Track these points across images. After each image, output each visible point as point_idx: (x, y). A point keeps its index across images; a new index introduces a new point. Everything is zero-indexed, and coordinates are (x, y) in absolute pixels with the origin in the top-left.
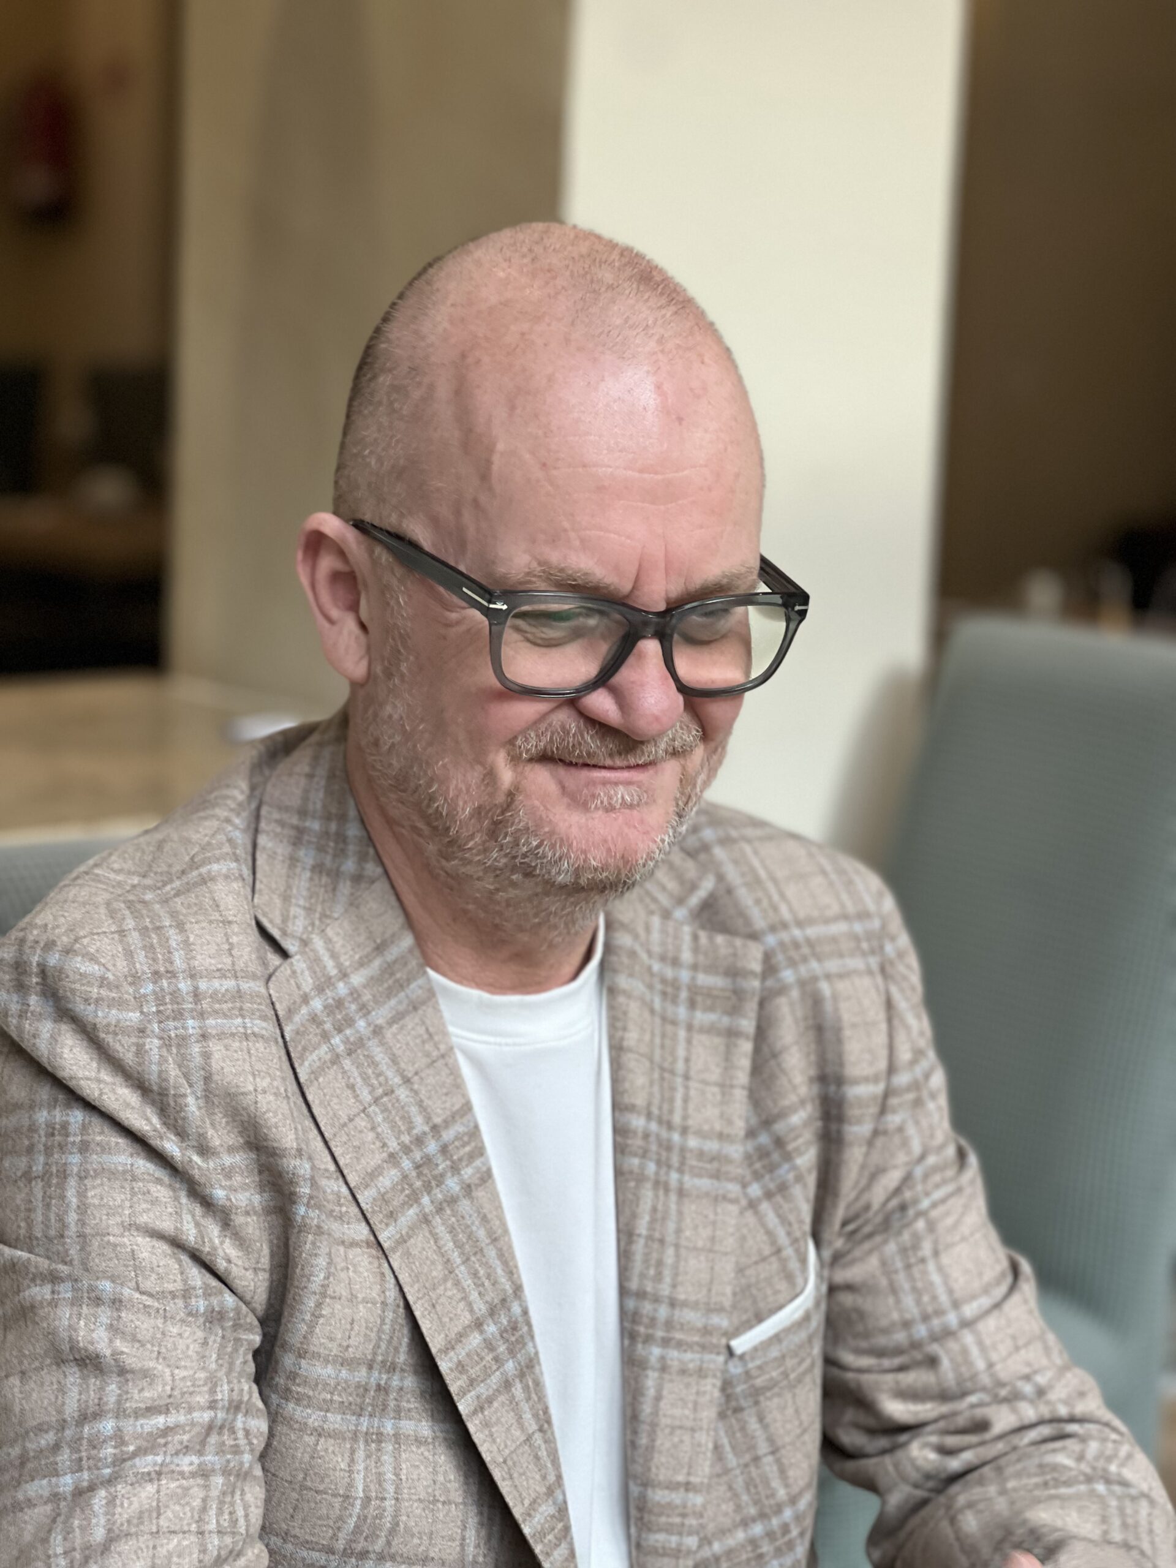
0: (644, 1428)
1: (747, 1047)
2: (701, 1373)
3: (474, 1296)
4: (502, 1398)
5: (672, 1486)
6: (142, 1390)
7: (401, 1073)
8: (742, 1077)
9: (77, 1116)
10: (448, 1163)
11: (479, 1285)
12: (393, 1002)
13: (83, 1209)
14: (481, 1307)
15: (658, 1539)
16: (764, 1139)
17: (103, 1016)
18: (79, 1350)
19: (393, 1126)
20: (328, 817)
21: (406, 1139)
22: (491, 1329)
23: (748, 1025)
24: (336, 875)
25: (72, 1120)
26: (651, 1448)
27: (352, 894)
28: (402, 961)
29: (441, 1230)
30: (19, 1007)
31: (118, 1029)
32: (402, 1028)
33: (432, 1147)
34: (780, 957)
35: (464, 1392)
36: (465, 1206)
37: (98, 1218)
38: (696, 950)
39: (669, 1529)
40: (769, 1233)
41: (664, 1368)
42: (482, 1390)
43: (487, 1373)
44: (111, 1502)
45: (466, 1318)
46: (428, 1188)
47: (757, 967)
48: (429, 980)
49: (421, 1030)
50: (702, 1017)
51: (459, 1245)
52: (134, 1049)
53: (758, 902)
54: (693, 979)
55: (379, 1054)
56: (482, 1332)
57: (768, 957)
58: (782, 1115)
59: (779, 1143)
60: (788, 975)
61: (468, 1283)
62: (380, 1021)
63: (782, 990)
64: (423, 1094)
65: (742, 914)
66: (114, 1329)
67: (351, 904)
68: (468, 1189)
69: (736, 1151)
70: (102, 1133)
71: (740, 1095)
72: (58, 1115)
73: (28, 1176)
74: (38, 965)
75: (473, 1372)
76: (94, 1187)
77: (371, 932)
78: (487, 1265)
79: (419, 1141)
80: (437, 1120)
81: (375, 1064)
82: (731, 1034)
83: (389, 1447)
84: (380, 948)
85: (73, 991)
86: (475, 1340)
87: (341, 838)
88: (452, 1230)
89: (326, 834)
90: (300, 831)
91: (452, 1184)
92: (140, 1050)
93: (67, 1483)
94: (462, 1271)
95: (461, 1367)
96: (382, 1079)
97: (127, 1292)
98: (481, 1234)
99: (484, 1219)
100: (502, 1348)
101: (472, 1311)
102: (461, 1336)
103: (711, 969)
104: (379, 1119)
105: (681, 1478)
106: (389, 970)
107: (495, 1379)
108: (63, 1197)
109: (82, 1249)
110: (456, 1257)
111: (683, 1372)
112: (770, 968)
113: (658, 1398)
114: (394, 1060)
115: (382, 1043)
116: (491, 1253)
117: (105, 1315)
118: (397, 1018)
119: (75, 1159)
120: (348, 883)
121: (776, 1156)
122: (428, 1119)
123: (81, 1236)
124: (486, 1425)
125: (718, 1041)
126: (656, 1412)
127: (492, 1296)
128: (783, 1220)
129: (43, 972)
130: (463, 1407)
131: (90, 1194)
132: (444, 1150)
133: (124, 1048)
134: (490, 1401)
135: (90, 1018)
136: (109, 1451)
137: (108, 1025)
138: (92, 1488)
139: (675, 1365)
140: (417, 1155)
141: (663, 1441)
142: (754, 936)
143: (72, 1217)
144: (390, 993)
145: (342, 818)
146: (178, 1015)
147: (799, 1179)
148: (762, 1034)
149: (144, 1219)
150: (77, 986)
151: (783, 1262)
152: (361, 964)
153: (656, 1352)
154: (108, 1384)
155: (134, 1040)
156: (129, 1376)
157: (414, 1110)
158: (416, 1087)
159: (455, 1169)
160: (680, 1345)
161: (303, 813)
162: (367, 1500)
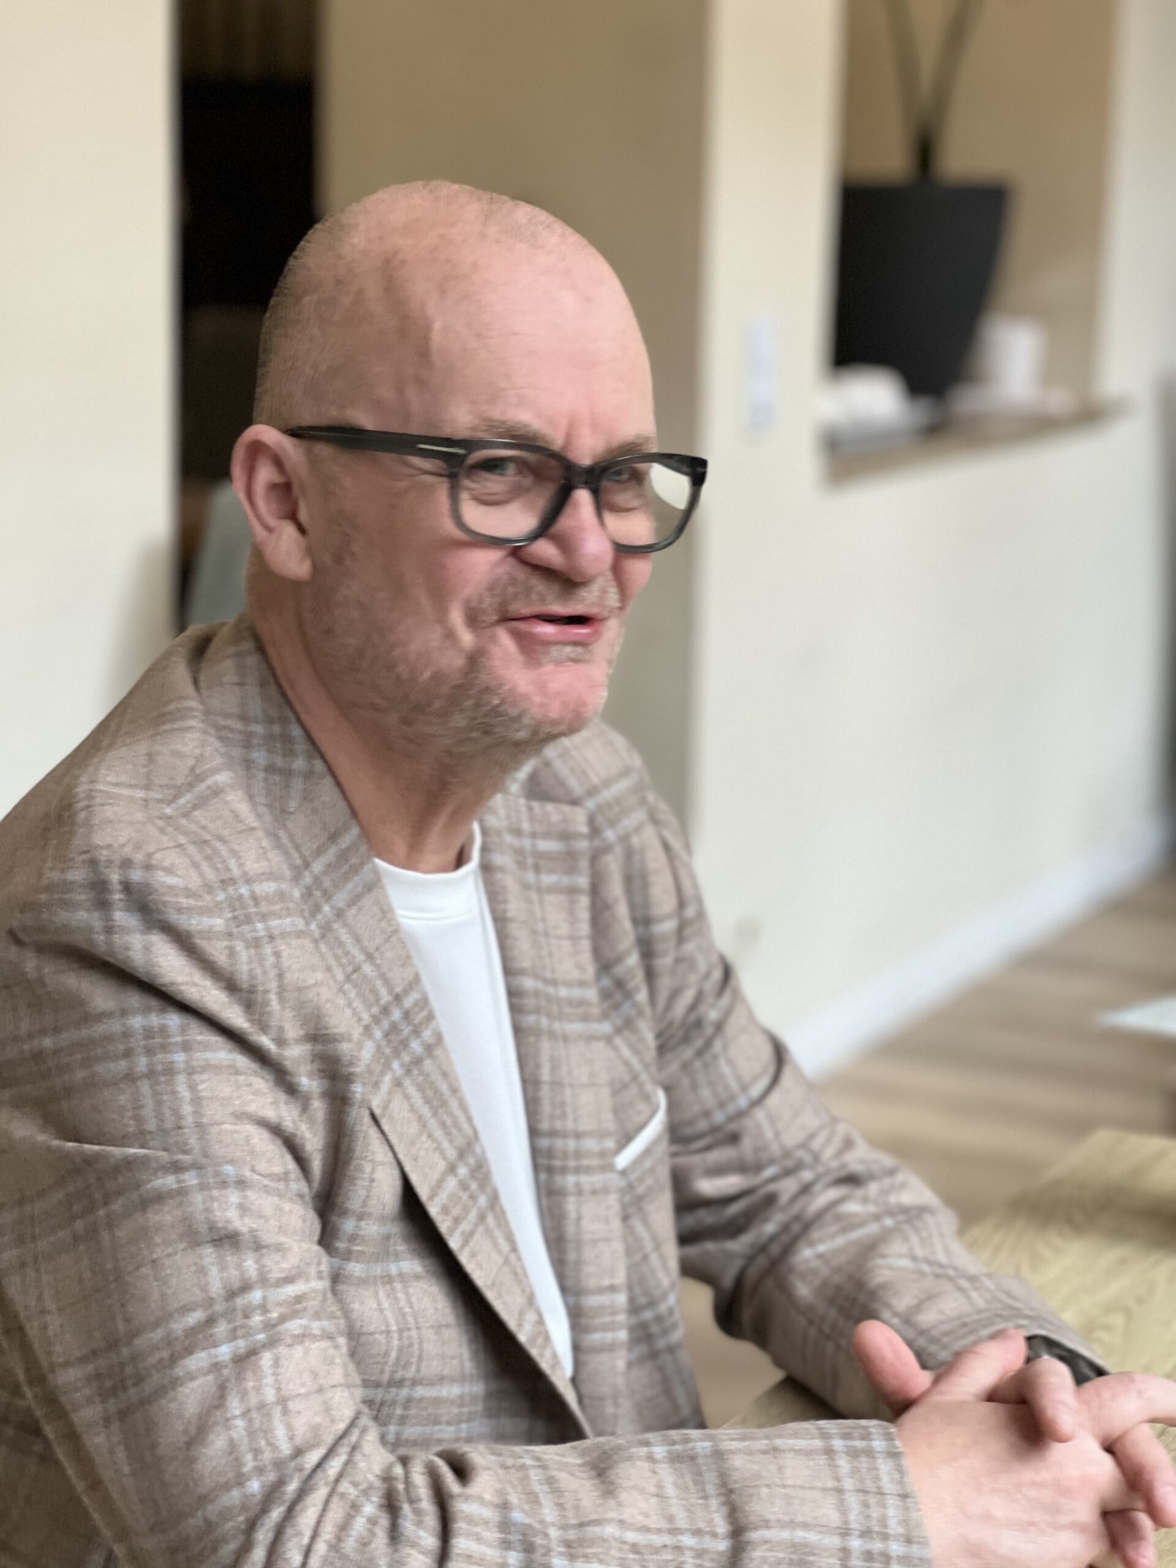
0: (570, 1246)
1: (584, 901)
2: (605, 1190)
3: (445, 1144)
4: (481, 1229)
5: (601, 1291)
6: (277, 1263)
7: (363, 950)
8: (584, 928)
9: (174, 1020)
10: (410, 1028)
11: (448, 1133)
12: (350, 886)
13: (197, 1101)
14: (451, 1153)
15: (596, 1337)
16: (606, 982)
17: (194, 923)
18: (218, 1229)
19: (365, 1001)
20: (269, 721)
21: (375, 1010)
22: (463, 1171)
23: (583, 881)
24: (287, 774)
25: (170, 1023)
26: (579, 1262)
27: (305, 790)
28: (353, 848)
29: (411, 1090)
30: (102, 923)
31: (210, 934)
32: (360, 909)
33: (396, 1015)
34: (600, 820)
35: (452, 1231)
36: (428, 1064)
37: (212, 1111)
38: (532, 819)
39: (604, 1328)
40: (626, 1063)
41: (580, 1192)
42: (465, 1226)
43: (466, 1210)
44: (276, 1363)
45: (442, 1166)
46: (397, 1054)
47: (584, 829)
48: (375, 865)
49: (376, 910)
50: (548, 879)
51: (427, 1101)
52: (226, 952)
53: (573, 771)
54: (534, 845)
55: (344, 934)
56: (455, 1175)
57: (591, 821)
58: (619, 959)
59: (620, 984)
60: (610, 835)
61: (439, 1133)
62: (341, 905)
63: (607, 849)
64: (384, 969)
65: (562, 784)
66: (243, 1209)
67: (305, 798)
68: (429, 1048)
69: (592, 994)
70: (201, 1033)
71: (586, 945)
72: (155, 1020)
73: (130, 1078)
74: (121, 883)
75: (456, 1211)
76: (203, 1082)
77: (324, 823)
78: (451, 1115)
79: (386, 1011)
80: (398, 990)
81: (341, 944)
82: (572, 891)
83: (398, 1286)
84: (334, 837)
85: (165, 904)
86: (451, 1183)
87: (286, 739)
88: (420, 1088)
89: (271, 737)
90: (249, 735)
91: (416, 1046)
92: (232, 953)
93: (225, 1352)
94: (433, 1124)
95: (445, 1210)
96: (350, 957)
97: (248, 1173)
98: (444, 1087)
99: (445, 1075)
100: (474, 1186)
101: (445, 1158)
102: (440, 1183)
103: (547, 835)
104: (353, 994)
105: (606, 1282)
106: (343, 856)
107: (473, 1215)
108: (174, 1092)
109: (201, 1138)
110: (426, 1111)
111: (594, 1192)
112: (595, 831)
113: (579, 1219)
114: (358, 939)
115: (345, 925)
116: (454, 1104)
117: (234, 1197)
118: (355, 900)
119: (179, 1058)
120: (301, 780)
121: (618, 996)
122: (390, 990)
123: (199, 1125)
124: (473, 1255)
125: (562, 898)
126: (579, 1231)
127: (460, 1141)
128: (636, 1051)
129: (127, 887)
130: (454, 1243)
131: (201, 1087)
132: (406, 1015)
133: (217, 951)
134: (471, 1234)
135: (185, 927)
136: (257, 1319)
137: (200, 932)
138: (253, 1353)
139: (587, 1187)
140: (386, 1024)
141: (588, 1253)
142: (575, 802)
143: (187, 1109)
144: (346, 878)
145: (283, 721)
146: (248, 920)
147: (640, 1013)
148: (596, 890)
149: (252, 1108)
150: (168, 899)
151: (641, 1086)
152: (319, 852)
153: (571, 1180)
154: (245, 1260)
155: (226, 943)
156: (264, 1251)
157: (379, 983)
158: (378, 961)
159: (416, 1033)
160: (588, 1170)
161: (244, 718)
162: (401, 1331)
